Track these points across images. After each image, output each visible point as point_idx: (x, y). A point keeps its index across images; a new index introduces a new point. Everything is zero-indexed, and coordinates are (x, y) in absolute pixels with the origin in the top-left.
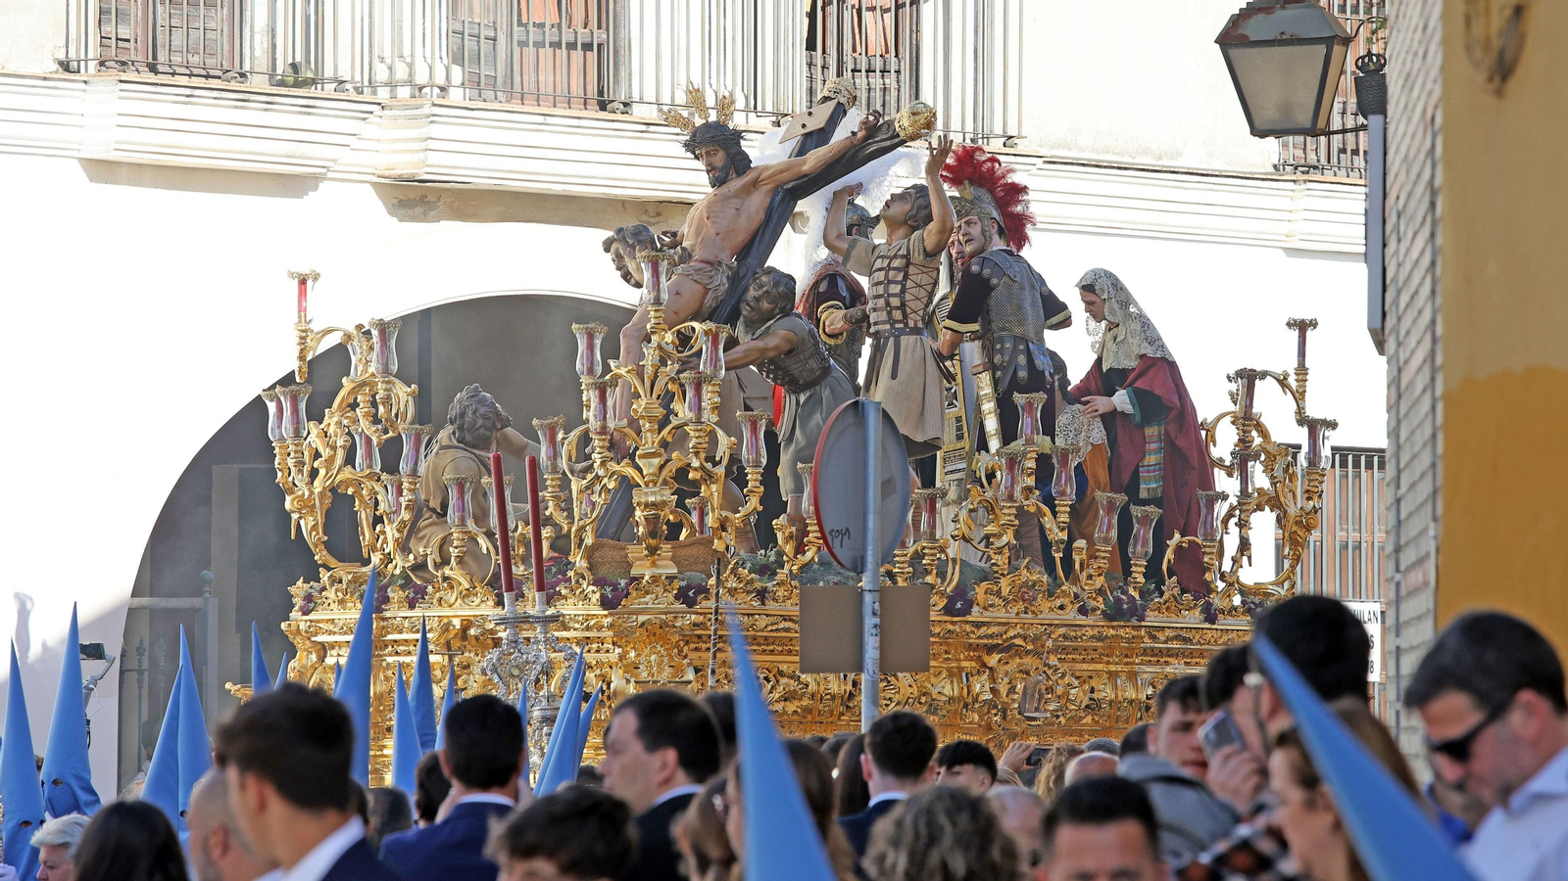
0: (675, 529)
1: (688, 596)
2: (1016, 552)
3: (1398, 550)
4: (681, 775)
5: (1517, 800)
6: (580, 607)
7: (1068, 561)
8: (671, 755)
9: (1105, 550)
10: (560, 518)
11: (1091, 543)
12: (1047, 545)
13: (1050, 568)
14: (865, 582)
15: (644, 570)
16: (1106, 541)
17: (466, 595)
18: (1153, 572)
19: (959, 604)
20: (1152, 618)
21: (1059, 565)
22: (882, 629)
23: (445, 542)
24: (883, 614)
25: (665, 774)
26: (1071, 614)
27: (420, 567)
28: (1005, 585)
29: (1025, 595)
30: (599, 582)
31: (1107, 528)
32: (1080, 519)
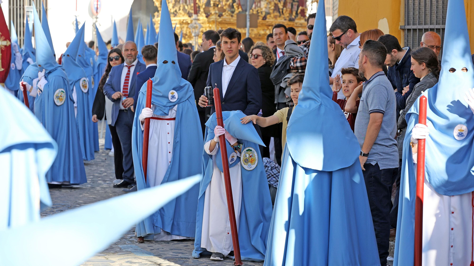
0: (218, 5)
1: (220, 16)
2: (274, 10)
3: (333, 7)
4: (212, 44)
5: (348, 47)
6: (202, 17)
7: (282, 12)
8: (211, 41)
9: (289, 10)
10: (199, 3)
11: (287, 9)
12: (279, 9)
13: (279, 12)
14: (247, 13)
15: (213, 12)
16: (289, 8)
17: (183, 15)
18: (297, 13)
19: (264, 18)
20: (296, 21)
21: (281, 13)
22: (250, 21)
23: (180, 7)
24: (251, 18)
25: (210, 44)
26: (283, 20)
27: (176, 11)
28: (272, 15)
29: (275, 17)
30: (205, 13)
31: (289, 6)
32: (285, 5)
